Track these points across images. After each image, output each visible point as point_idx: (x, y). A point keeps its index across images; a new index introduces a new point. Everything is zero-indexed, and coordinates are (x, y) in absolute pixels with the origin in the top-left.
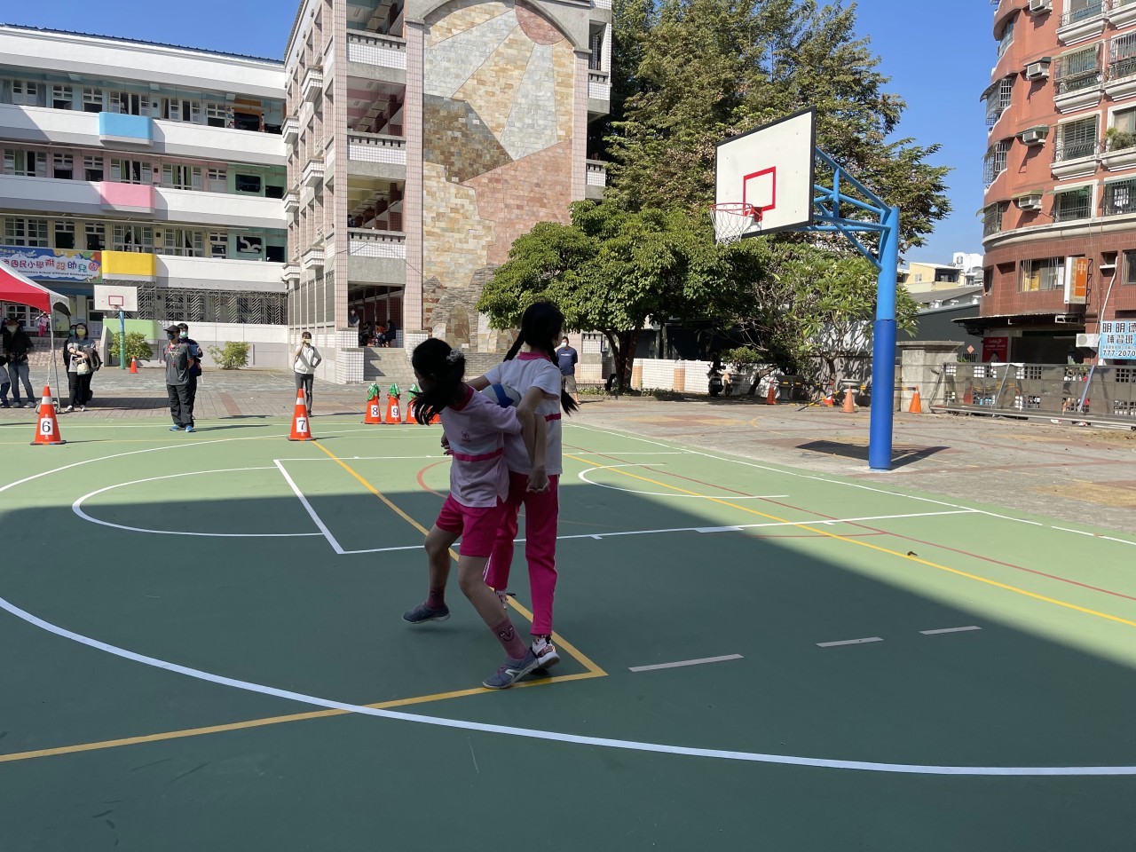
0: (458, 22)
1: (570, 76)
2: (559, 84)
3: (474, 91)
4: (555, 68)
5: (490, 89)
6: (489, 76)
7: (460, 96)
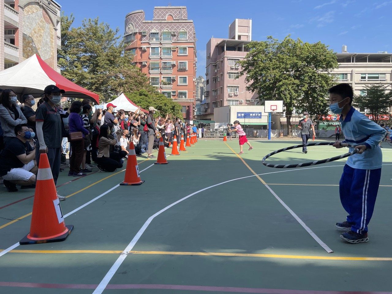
0: (30, 10)
1: (53, 36)
2: (51, 38)
3: (34, 34)
4: (50, 32)
5: (37, 35)
6: (37, 31)
7: (30, 36)
